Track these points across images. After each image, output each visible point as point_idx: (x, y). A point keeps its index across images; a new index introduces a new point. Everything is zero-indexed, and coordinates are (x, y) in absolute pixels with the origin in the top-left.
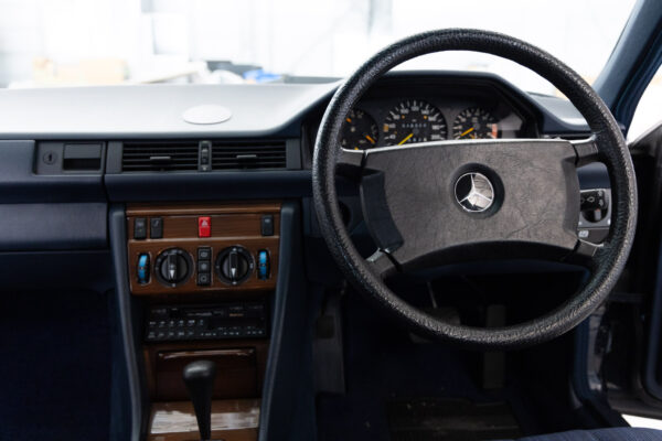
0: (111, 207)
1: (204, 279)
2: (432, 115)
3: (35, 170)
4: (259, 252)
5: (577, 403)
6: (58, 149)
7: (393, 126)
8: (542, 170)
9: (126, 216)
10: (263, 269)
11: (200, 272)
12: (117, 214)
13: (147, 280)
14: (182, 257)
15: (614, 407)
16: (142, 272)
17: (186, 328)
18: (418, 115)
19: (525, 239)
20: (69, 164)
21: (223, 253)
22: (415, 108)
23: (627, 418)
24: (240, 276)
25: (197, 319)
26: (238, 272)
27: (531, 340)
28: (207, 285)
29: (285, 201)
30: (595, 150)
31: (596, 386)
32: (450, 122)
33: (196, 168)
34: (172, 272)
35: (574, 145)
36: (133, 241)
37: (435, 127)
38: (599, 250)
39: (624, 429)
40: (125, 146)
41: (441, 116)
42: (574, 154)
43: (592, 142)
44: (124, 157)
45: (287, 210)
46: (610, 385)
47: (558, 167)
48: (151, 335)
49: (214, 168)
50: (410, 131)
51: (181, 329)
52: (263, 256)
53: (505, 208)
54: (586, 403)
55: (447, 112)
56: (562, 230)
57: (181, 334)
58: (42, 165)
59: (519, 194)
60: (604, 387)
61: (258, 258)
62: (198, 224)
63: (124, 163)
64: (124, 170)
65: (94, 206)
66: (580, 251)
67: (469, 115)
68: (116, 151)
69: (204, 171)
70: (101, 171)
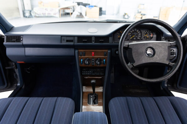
0: (75, 49)
1: (93, 64)
2: (139, 31)
3: (61, 42)
4: (104, 59)
5: (162, 89)
6: (65, 38)
7: (130, 34)
8: (164, 48)
9: (78, 52)
10: (104, 63)
11: (92, 63)
12: (77, 51)
13: (82, 64)
14: (89, 60)
15: (169, 90)
16: (82, 63)
17: (89, 73)
18: (136, 32)
19: (159, 62)
20: (67, 41)
21: (97, 59)
22: (135, 30)
23: (171, 91)
24: (100, 64)
25: (91, 71)
26: (100, 63)
27: (158, 81)
28: (94, 65)
29: (108, 49)
30: (175, 44)
31: (166, 85)
32: (143, 33)
33: (91, 42)
34: (87, 63)
35: (170, 43)
36: (79, 56)
37: (139, 34)
38: (173, 65)
39: (173, 97)
40: (78, 37)
41: (141, 32)
42: (170, 45)
43: (174, 43)
44: (78, 40)
45: (109, 51)
46: (169, 85)
47: (167, 48)
48: (83, 74)
49: (95, 42)
50: (134, 35)
51: (88, 73)
52: (104, 60)
53: (155, 55)
54: (164, 89)
55: (142, 31)
56: (166, 60)
57: (88, 74)
58: (62, 41)
59: (158, 53)
60: (168, 86)
61: (103, 61)
62: (92, 53)
63: (78, 41)
64: (78, 42)
65: (72, 49)
66: (169, 65)
67: (147, 32)
68: (76, 38)
69: (93, 43)
70: (73, 42)
